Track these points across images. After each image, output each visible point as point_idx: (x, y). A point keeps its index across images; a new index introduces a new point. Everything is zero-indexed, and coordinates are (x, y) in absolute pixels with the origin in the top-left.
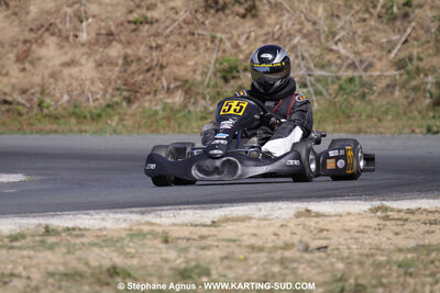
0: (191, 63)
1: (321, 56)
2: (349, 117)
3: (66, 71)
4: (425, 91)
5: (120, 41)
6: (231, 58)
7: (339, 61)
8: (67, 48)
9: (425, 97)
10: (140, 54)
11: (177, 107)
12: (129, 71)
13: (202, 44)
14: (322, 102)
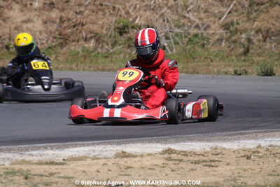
0: (100, 22)
1: (178, 20)
2: (194, 58)
3: (25, 26)
4: (240, 43)
5: (58, 8)
6: (125, 20)
7: (189, 24)
8: (26, 12)
9: (240, 47)
10: (70, 16)
11: (91, 49)
12: (63, 27)
13: (107, 11)
14: (178, 49)
